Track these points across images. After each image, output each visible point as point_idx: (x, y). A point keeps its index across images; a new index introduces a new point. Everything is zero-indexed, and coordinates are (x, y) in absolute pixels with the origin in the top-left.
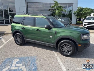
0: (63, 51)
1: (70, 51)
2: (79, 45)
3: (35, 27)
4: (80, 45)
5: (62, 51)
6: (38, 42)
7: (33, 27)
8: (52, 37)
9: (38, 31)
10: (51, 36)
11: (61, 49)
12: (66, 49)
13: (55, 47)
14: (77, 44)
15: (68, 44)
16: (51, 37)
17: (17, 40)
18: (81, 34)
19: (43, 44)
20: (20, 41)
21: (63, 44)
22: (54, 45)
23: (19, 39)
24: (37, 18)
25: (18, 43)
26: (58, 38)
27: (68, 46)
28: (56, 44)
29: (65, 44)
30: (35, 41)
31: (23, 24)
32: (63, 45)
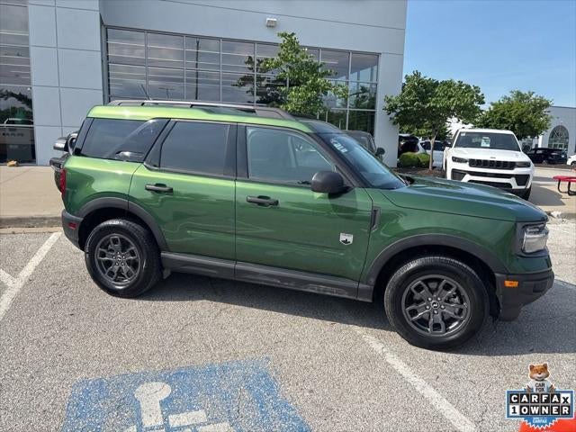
0: (413, 322)
1: (454, 320)
2: (507, 283)
3: (239, 185)
4: (515, 284)
5: (410, 320)
7: (230, 184)
8: (350, 239)
9: (260, 204)
10: (343, 237)
11: (406, 310)
12: (434, 306)
13: (369, 301)
14: (497, 275)
15: (446, 280)
16: (346, 241)
17: (109, 264)
19: (292, 286)
20: (126, 268)
21: (419, 282)
22: (361, 286)
23: (120, 260)
24: (250, 131)
25: (110, 281)
27: (447, 287)
28: (373, 280)
29: (426, 282)
30: (240, 266)
31: (157, 165)
32: (419, 288)
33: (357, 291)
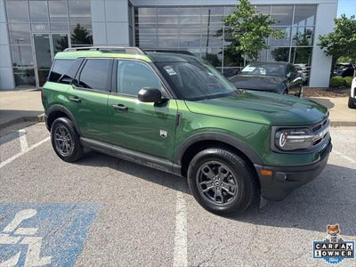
0: (204, 193)
1: (231, 196)
2: (263, 172)
3: (111, 97)
4: (270, 173)
5: (202, 191)
6: (121, 153)
7: (106, 96)
9: (120, 109)
10: (162, 133)
11: (199, 185)
12: (216, 183)
13: (180, 175)
14: (255, 165)
15: (223, 166)
16: (163, 135)
17: (61, 142)
18: (274, 128)
19: (139, 162)
20: (68, 145)
21: (206, 165)
22: (175, 165)
23: (65, 140)
25: (61, 151)
26: (188, 141)
27: (225, 172)
28: (179, 162)
29: (211, 166)
30: (114, 148)
32: (207, 170)
33: (172, 168)
